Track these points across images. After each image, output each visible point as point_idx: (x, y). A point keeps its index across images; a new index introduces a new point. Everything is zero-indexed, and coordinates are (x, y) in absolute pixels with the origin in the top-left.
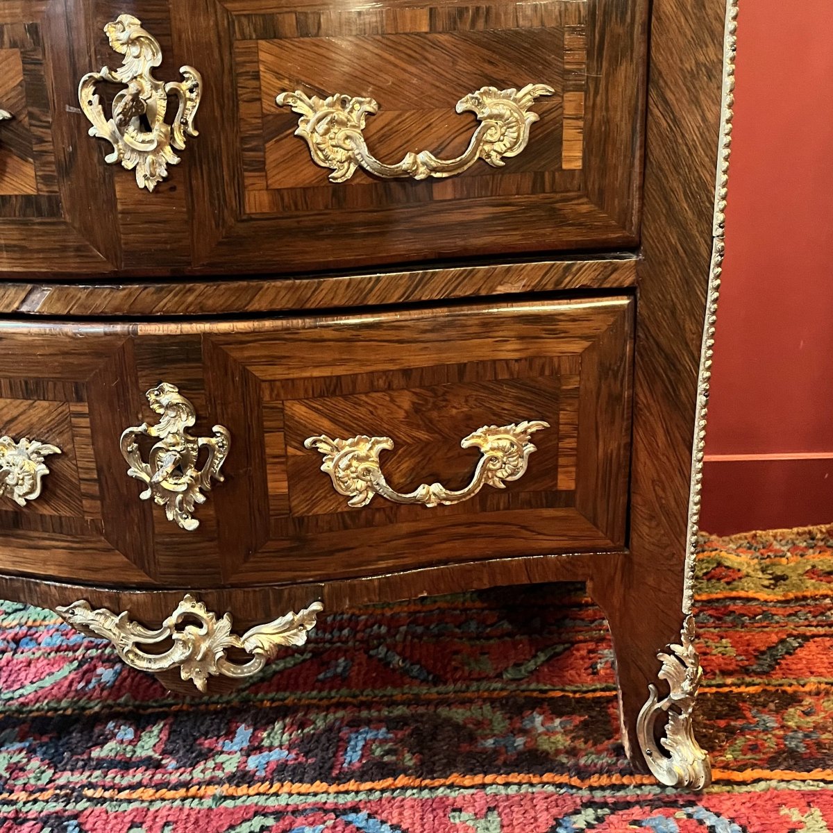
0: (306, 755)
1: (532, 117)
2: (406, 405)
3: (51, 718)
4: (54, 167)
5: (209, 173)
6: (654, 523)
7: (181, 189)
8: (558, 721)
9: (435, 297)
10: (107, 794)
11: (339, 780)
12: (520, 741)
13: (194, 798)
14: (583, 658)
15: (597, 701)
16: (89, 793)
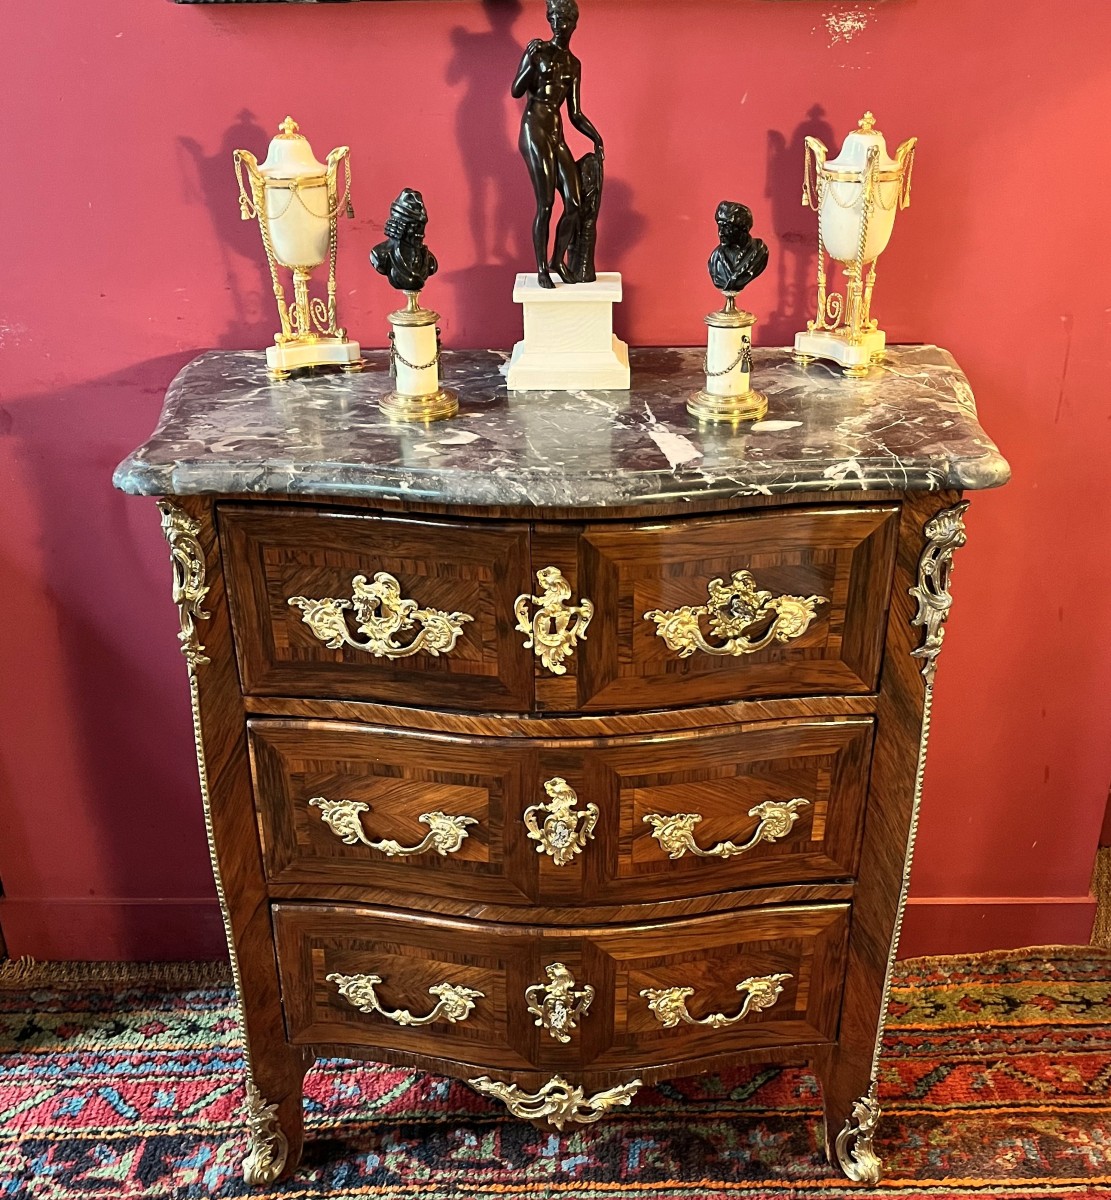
0: (601, 1160)
1: (794, 816)
2: (704, 968)
3: (413, 1126)
4: (501, 850)
5: (598, 856)
6: (855, 1028)
7: (580, 865)
8: (772, 1137)
9: (726, 908)
10: (473, 1188)
11: (626, 1181)
12: (747, 1154)
13: (532, 1191)
14: (789, 1082)
15: (799, 1118)
16: (461, 1187)
